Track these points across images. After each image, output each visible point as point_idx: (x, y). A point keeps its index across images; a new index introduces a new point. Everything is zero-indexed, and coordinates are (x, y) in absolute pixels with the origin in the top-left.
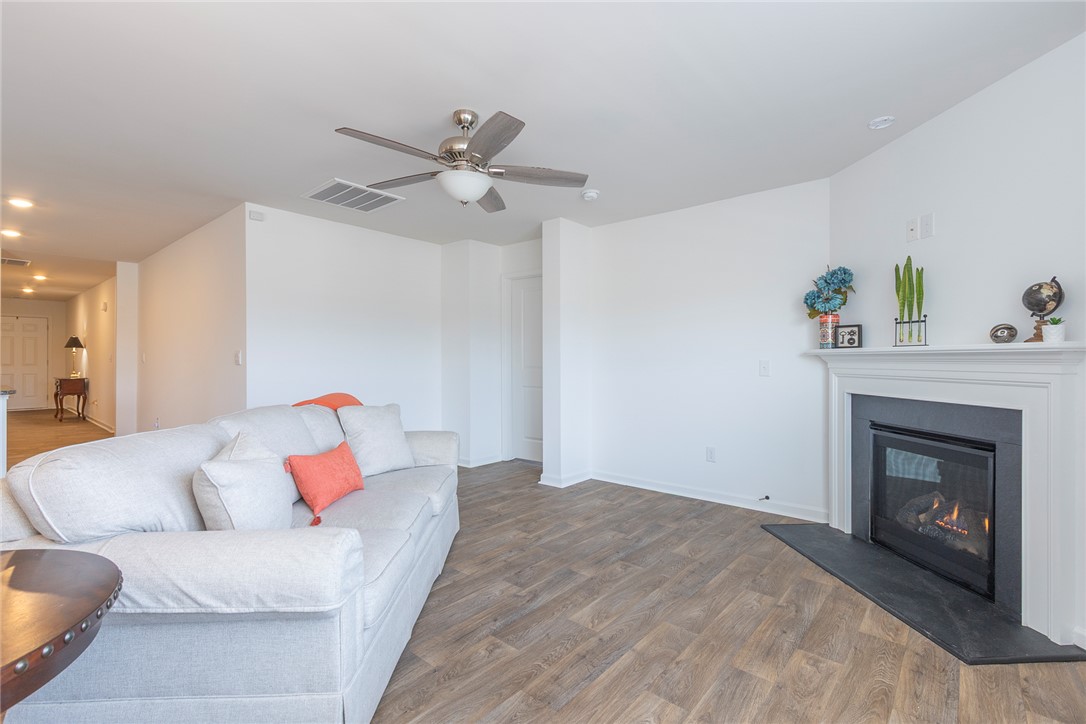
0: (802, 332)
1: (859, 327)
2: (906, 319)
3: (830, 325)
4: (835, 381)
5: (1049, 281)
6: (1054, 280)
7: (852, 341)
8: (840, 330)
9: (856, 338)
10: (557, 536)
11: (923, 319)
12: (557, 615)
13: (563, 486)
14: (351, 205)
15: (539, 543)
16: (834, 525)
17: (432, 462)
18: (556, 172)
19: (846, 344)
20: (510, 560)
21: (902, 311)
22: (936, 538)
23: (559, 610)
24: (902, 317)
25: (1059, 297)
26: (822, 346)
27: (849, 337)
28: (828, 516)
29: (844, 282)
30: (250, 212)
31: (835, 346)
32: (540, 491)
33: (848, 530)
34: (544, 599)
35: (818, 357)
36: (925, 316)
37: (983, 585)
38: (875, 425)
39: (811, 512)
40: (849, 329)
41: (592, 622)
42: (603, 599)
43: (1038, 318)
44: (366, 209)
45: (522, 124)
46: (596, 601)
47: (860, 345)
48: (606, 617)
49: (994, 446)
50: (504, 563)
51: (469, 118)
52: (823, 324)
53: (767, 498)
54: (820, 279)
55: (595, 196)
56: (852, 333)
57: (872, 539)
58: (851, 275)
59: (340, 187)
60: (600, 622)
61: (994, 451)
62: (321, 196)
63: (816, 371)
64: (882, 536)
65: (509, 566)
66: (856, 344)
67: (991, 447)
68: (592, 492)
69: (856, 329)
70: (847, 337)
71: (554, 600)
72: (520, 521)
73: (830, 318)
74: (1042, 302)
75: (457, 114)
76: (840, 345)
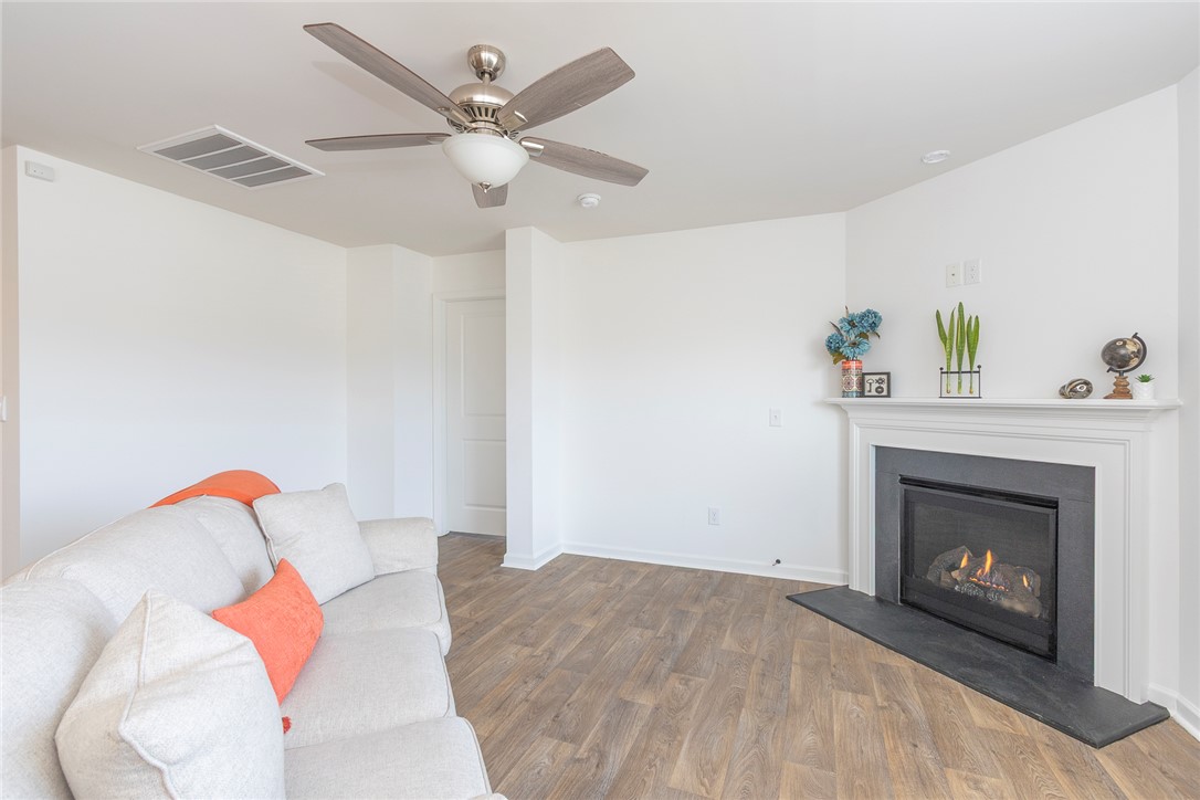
0: (817, 378)
1: (888, 374)
2: (954, 368)
3: (854, 371)
4: (856, 432)
5: (1130, 337)
6: (1135, 336)
7: (880, 390)
8: (867, 377)
9: (885, 386)
10: (573, 646)
11: (975, 369)
12: (650, 782)
13: (536, 568)
14: (228, 174)
15: (556, 662)
16: (855, 587)
17: (399, 567)
18: (612, 159)
19: (875, 394)
20: (533, 697)
21: (949, 360)
22: (976, 596)
23: (647, 774)
24: (949, 367)
25: (1142, 354)
26: (845, 394)
27: (878, 385)
28: (846, 577)
29: (874, 326)
30: (27, 164)
31: (861, 394)
32: (510, 578)
33: (872, 593)
34: (617, 756)
35: (837, 406)
36: (979, 367)
37: (1042, 644)
38: (904, 480)
39: (827, 574)
40: (877, 377)
41: (703, 784)
42: (692, 740)
43: (1118, 375)
44: (251, 183)
45: (630, 74)
46: (685, 745)
47: (888, 396)
48: (715, 771)
49: (1057, 503)
50: (527, 705)
51: (494, 60)
52: (846, 371)
53: (778, 562)
54: (842, 321)
55: (596, 202)
56: (880, 381)
57: (902, 601)
58: (880, 318)
59: (220, 141)
60: (712, 782)
61: (1056, 507)
62: (177, 152)
63: (831, 421)
64: (914, 597)
65: (538, 709)
66: (885, 393)
67: (1053, 504)
68: (574, 573)
69: (885, 377)
70: (875, 386)
71: (630, 756)
72: (509, 630)
73: (853, 365)
74: (1121, 358)
75: (476, 50)
76: (866, 394)
